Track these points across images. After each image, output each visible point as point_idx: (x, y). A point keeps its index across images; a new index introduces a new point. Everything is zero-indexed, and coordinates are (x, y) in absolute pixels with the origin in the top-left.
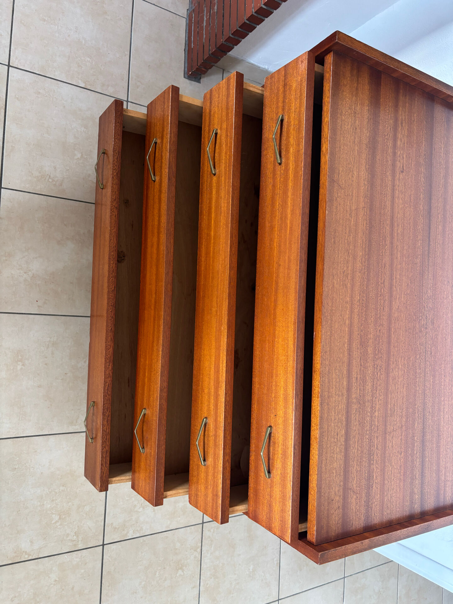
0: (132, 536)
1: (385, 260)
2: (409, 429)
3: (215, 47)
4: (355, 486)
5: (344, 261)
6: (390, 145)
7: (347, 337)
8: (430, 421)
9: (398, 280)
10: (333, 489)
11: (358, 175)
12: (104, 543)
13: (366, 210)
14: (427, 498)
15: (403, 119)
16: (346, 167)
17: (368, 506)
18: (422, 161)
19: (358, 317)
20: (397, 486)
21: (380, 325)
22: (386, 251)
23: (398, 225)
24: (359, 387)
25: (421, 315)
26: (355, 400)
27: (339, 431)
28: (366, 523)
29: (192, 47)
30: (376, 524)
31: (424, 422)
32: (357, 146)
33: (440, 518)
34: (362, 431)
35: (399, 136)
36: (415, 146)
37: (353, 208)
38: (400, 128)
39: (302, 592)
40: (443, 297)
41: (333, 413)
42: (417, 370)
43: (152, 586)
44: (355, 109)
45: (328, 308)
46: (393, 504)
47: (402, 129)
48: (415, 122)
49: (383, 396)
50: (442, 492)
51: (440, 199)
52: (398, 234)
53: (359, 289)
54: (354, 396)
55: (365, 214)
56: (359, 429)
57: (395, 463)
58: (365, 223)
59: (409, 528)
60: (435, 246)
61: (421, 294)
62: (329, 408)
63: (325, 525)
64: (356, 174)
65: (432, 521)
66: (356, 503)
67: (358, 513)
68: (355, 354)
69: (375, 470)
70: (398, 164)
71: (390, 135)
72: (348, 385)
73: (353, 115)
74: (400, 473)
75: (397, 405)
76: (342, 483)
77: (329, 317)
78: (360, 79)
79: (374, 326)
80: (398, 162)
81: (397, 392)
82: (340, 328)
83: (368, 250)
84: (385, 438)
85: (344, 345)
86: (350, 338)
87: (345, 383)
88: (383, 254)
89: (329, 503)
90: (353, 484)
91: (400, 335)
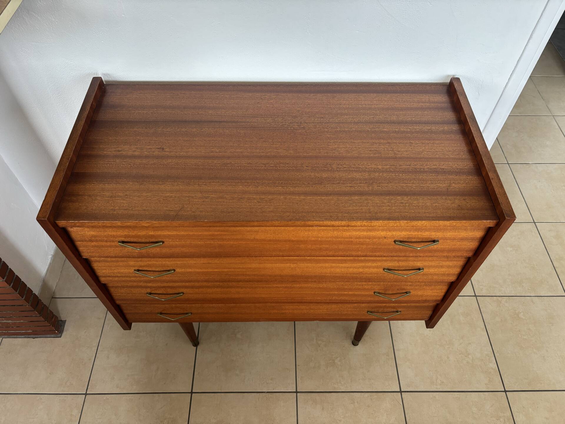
0: (494, 364)
1: (245, 163)
2: (389, 136)
3: (34, 312)
4: (444, 185)
5: (249, 202)
6: (139, 161)
7: (316, 198)
8: (381, 117)
9: (261, 150)
10: (450, 205)
11: (169, 192)
12: (504, 390)
13: (201, 183)
14: (446, 119)
15: (115, 150)
16: (163, 203)
17: (459, 172)
18: (152, 131)
19: (297, 188)
20: (439, 146)
21: (302, 167)
22: (237, 163)
23: (212, 152)
24: (359, 184)
25: (290, 128)
26: (370, 188)
27: (399, 202)
28: (474, 174)
29: (31, 331)
30: (473, 165)
31: (382, 123)
32: (142, 193)
33: (462, 108)
34: (396, 180)
35: (131, 153)
36: (138, 138)
37: (200, 195)
38: (123, 153)
39: (525, 201)
40: (272, 107)
41: (384, 208)
42: (338, 130)
43: (536, 342)
44: (108, 197)
45: (291, 216)
46: (455, 149)
47: (123, 151)
48: (117, 139)
49: (364, 162)
50: (439, 105)
51: (185, 113)
52: (220, 152)
53: (272, 187)
54: (366, 189)
55: (204, 183)
56: (395, 183)
57: (421, 149)
58: (213, 184)
59: (474, 136)
60: (228, 116)
61: (271, 128)
62: (380, 212)
63: (481, 212)
64: (169, 194)
65: (466, 115)
66: (458, 183)
67: (467, 182)
68: (330, 189)
69: (429, 166)
70: (156, 153)
71: (130, 162)
72: (358, 195)
73: (114, 199)
74: (429, 143)
75: (370, 148)
76: (444, 197)
77: (300, 215)
78: (80, 193)
79: (304, 172)
80: (154, 154)
81: (359, 148)
82: (309, 204)
83: (237, 180)
84: (400, 158)
85: (323, 200)
86: (316, 194)
87: (356, 198)
88: (239, 166)
89: (462, 209)
90: (442, 186)
91: (309, 148)
